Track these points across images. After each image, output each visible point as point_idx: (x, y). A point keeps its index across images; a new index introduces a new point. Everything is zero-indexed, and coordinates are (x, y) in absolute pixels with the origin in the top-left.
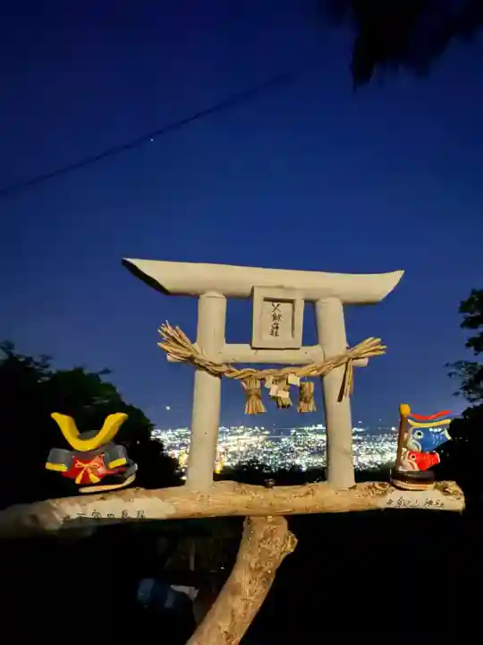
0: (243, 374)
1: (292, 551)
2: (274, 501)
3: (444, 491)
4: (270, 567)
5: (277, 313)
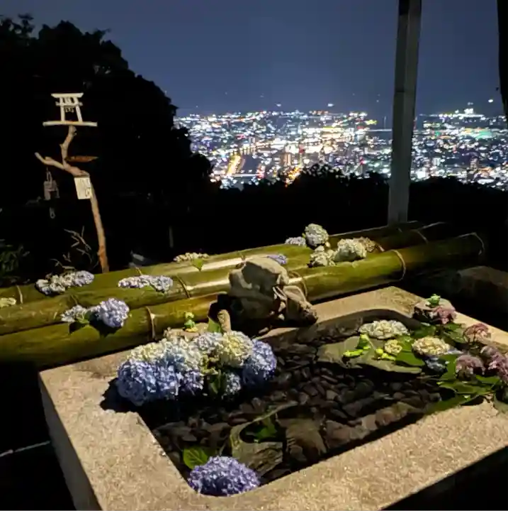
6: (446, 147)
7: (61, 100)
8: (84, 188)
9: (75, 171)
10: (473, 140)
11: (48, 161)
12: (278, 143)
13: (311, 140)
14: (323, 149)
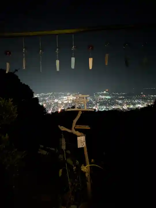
6: (100, 100)
8: (81, 141)
9: (77, 133)
10: (106, 99)
11: (63, 128)
13: (65, 100)
14: (68, 102)
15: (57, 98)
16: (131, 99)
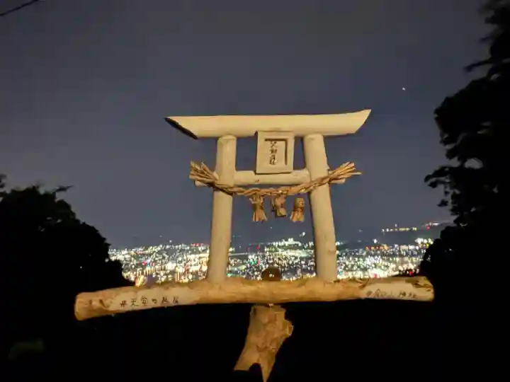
0: (249, 193)
1: (290, 335)
2: (275, 292)
3: (416, 285)
4: (274, 348)
5: (274, 148)
6: (280, 262)
7: (228, 152)
10: (296, 258)
12: (170, 266)
13: (193, 263)
14: (201, 268)
15: (174, 260)
16: (355, 256)
